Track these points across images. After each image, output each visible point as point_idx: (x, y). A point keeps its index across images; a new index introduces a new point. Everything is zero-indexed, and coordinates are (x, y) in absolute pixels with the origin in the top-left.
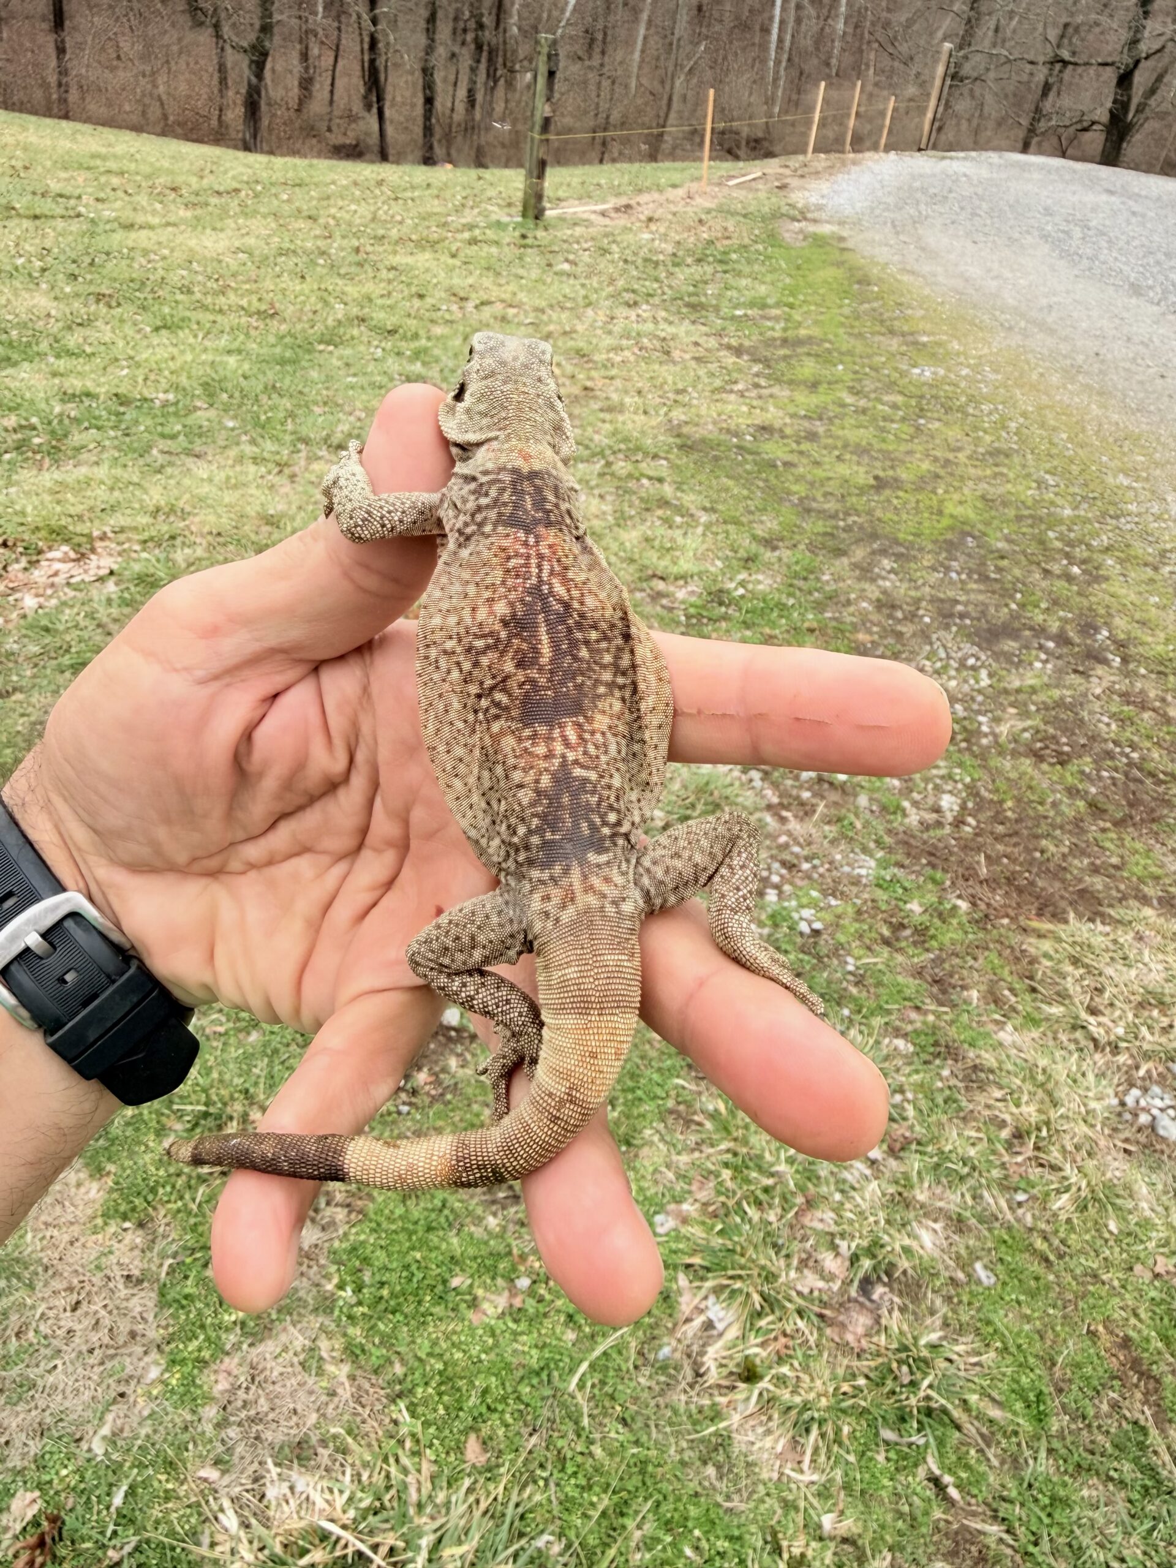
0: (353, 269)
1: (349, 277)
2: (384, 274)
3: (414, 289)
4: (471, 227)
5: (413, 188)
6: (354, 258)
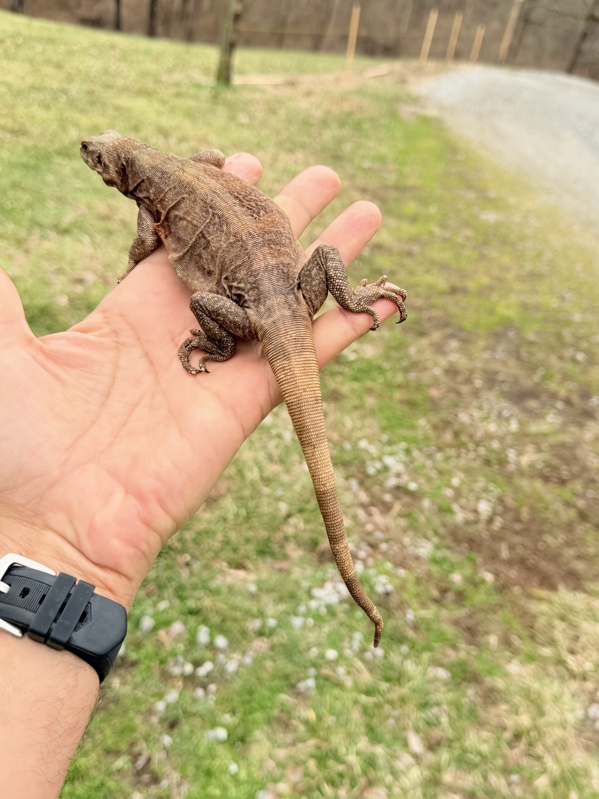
0: (87, 106)
1: (85, 112)
2: (111, 112)
3: (132, 124)
4: (178, 84)
5: (139, 52)
6: (88, 98)
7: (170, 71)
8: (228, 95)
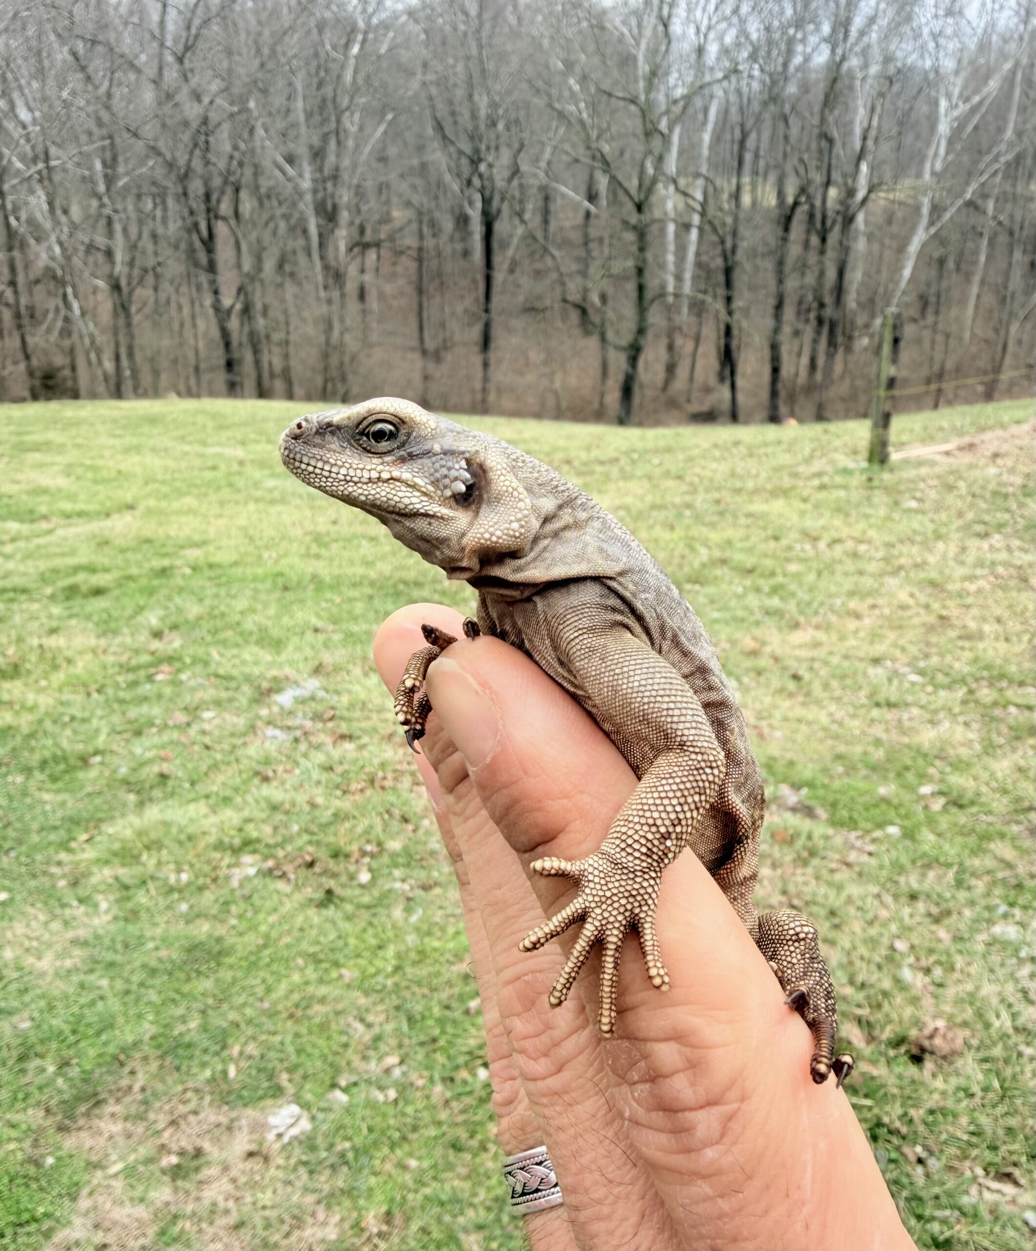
0: (715, 518)
1: (713, 525)
2: (742, 520)
3: (770, 532)
4: (819, 475)
5: (766, 444)
6: (715, 508)
7: (808, 460)
8: (886, 476)
